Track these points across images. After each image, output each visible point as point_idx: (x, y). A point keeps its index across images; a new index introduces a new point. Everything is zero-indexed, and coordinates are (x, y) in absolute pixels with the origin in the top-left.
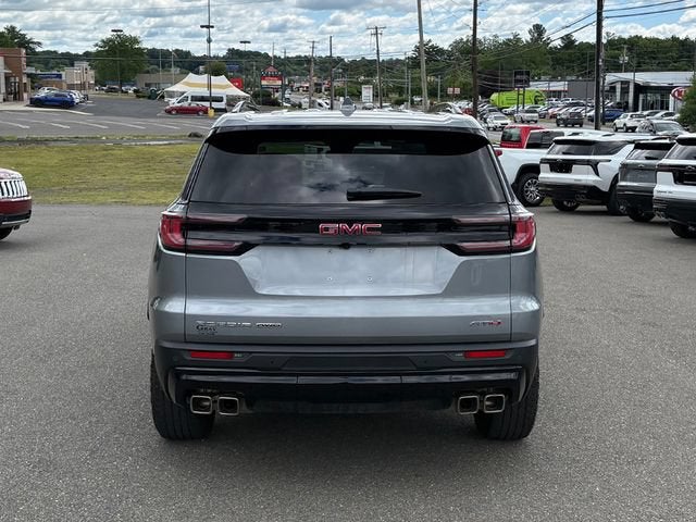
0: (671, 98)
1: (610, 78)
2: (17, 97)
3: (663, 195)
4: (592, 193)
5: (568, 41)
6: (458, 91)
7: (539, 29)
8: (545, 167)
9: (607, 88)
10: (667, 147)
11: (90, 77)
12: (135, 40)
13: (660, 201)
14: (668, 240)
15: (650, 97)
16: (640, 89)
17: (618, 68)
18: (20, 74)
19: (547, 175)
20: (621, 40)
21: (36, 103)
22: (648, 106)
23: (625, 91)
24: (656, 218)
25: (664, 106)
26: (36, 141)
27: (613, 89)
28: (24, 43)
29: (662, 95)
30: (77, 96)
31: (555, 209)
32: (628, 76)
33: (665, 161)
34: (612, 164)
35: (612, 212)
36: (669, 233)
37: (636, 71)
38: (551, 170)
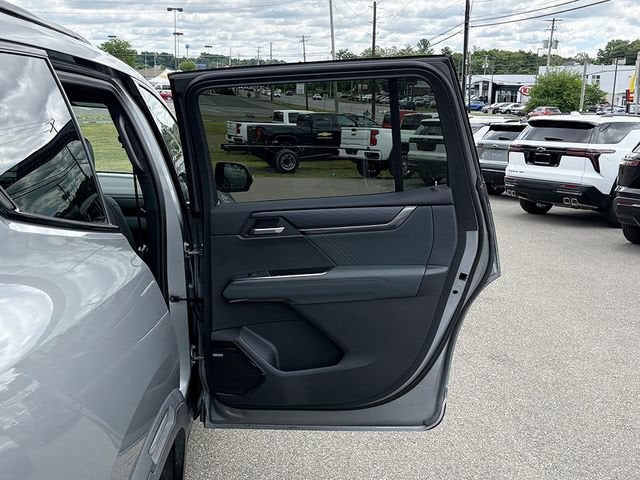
0: (519, 94)
1: (475, 78)
3: (515, 174)
5: (447, 51)
6: (365, 86)
7: (425, 43)
8: (413, 145)
9: (473, 86)
12: (127, 44)
13: (511, 180)
14: (518, 217)
15: (504, 94)
16: (496, 87)
17: (481, 72)
19: (414, 153)
20: (484, 52)
22: (503, 100)
23: (485, 89)
25: (513, 99)
27: (477, 87)
29: (512, 92)
31: (421, 181)
32: (488, 78)
33: (516, 142)
36: (518, 207)
37: (495, 73)
38: (419, 149)
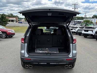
0: (81, 23)
1: (75, 21)
2: (17, 22)
4: (75, 32)
10: (84, 28)
11: (24, 20)
13: (83, 33)
15: (79, 23)
16: (78, 22)
18: (17, 20)
21: (19, 23)
24: (82, 35)
26: (18, 26)
28: (18, 17)
30: (23, 22)
34: (77, 29)
35: (77, 34)
36: (83, 37)
37: (78, 20)
